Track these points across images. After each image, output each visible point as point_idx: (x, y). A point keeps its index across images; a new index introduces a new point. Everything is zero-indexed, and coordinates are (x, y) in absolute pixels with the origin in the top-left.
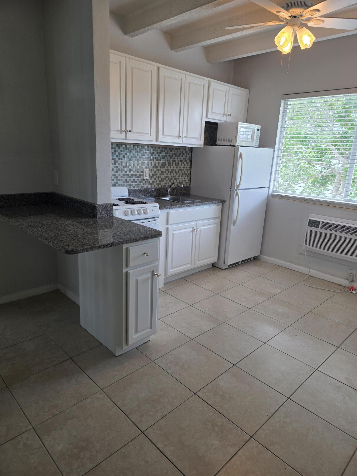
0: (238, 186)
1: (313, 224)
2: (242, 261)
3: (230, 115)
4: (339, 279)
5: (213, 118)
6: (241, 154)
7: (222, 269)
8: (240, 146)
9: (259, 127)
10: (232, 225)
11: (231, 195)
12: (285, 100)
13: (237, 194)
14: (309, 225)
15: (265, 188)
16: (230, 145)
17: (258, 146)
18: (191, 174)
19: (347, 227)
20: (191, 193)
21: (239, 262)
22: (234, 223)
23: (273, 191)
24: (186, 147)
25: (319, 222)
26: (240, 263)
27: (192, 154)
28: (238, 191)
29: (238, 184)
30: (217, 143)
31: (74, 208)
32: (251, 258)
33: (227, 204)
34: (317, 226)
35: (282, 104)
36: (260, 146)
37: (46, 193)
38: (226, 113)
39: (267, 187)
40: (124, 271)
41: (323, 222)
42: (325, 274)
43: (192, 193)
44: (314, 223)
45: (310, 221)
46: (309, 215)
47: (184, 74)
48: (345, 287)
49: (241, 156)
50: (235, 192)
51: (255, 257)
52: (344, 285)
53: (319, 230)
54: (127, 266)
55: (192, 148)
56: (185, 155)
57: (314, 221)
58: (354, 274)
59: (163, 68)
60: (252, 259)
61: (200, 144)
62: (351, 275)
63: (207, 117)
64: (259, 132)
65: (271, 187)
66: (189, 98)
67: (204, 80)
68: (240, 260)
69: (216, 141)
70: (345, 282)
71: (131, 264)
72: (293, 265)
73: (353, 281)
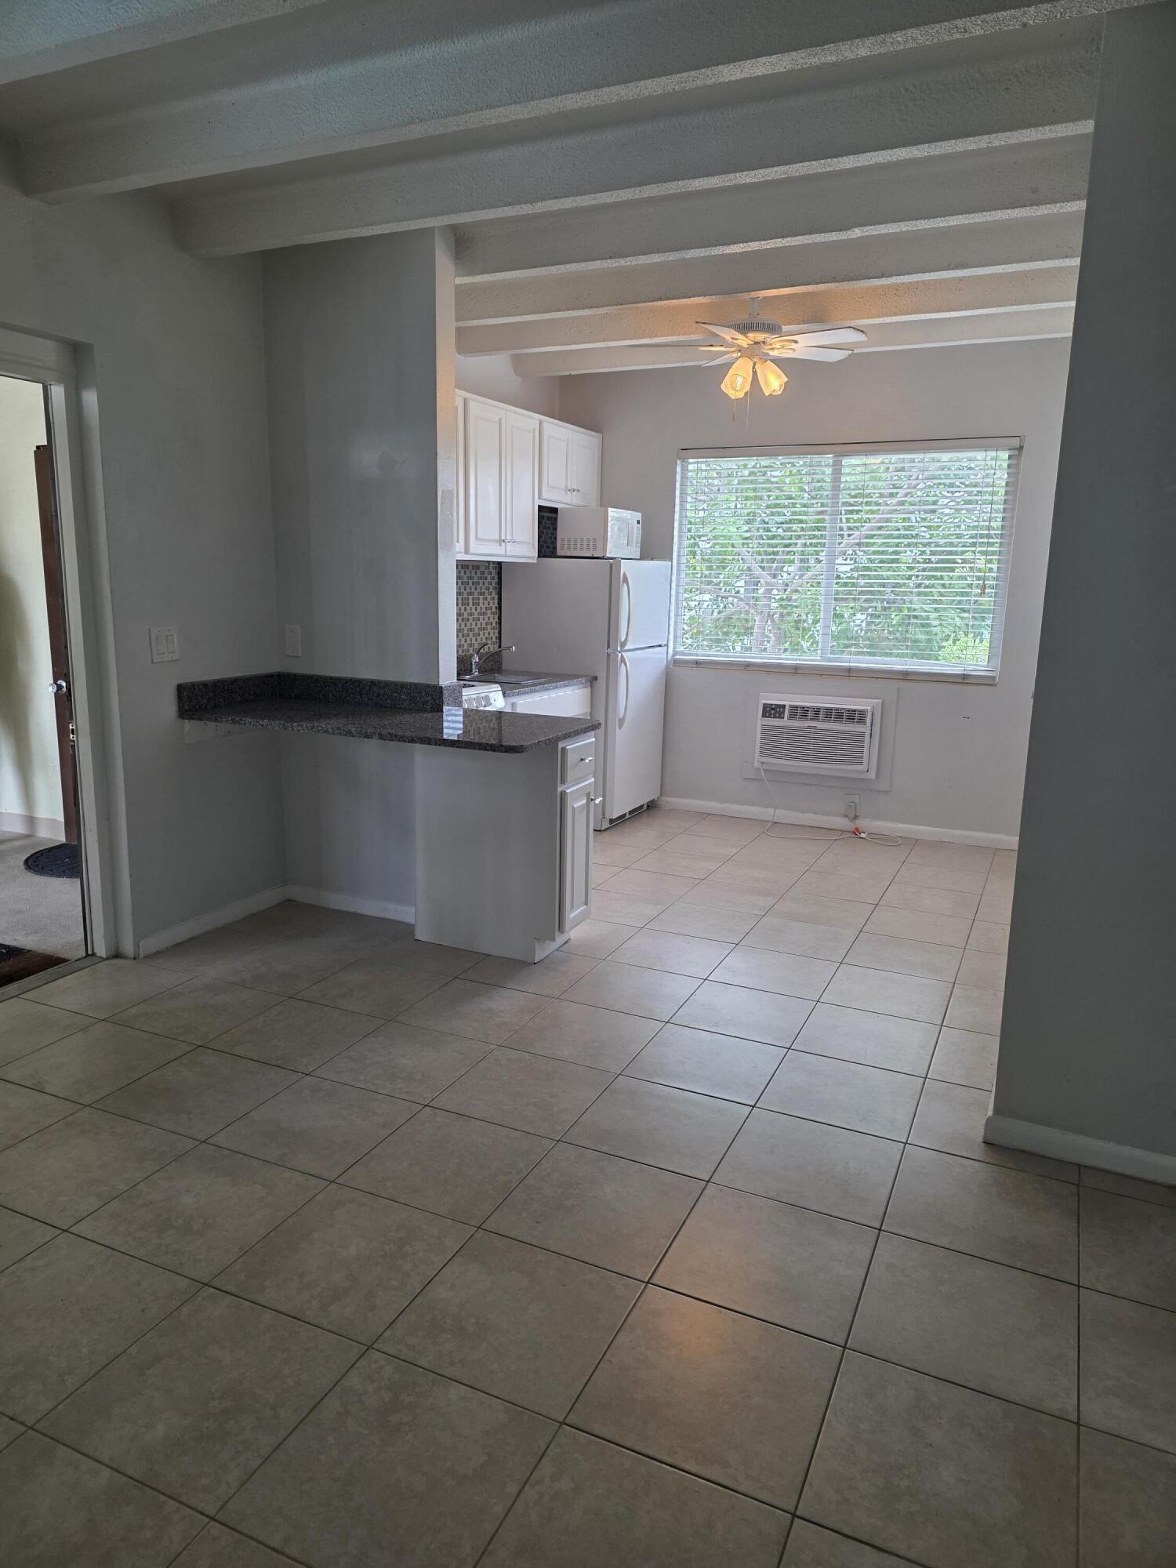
0: (623, 644)
1: (773, 712)
2: (631, 812)
3: (578, 491)
4: (831, 818)
5: (551, 499)
6: (624, 574)
7: (600, 831)
8: (622, 559)
9: (638, 516)
10: (617, 730)
11: (611, 662)
12: (684, 461)
13: (623, 660)
14: (764, 715)
15: (660, 646)
16: (591, 555)
17: (639, 557)
18: (500, 623)
19: (837, 709)
20: (503, 668)
21: (624, 815)
22: (621, 722)
23: (675, 653)
24: (489, 562)
25: (784, 706)
26: (628, 816)
27: (500, 578)
28: (624, 654)
29: (623, 640)
30: (559, 552)
31: (366, 699)
32: (643, 806)
33: (601, 683)
34: (781, 716)
35: (679, 469)
36: (643, 557)
37: (271, 676)
38: (569, 488)
39: (665, 645)
40: (560, 789)
41: (791, 706)
42: (802, 812)
43: (505, 666)
44: (773, 709)
45: (765, 706)
46: (759, 695)
47: (503, 409)
48: (843, 831)
49: (626, 580)
50: (620, 655)
51: (650, 804)
52: (841, 828)
53: (785, 722)
54: (563, 782)
55: (500, 563)
56: (489, 580)
57: (773, 706)
58: (857, 801)
59: (474, 400)
60: (645, 808)
61: (530, 555)
62: (852, 804)
63: (540, 497)
64: (640, 525)
65: (671, 644)
66: (512, 457)
67: (532, 418)
68: (627, 811)
69: (555, 548)
70: (842, 823)
71: (570, 776)
72: (735, 807)
73: (856, 817)
